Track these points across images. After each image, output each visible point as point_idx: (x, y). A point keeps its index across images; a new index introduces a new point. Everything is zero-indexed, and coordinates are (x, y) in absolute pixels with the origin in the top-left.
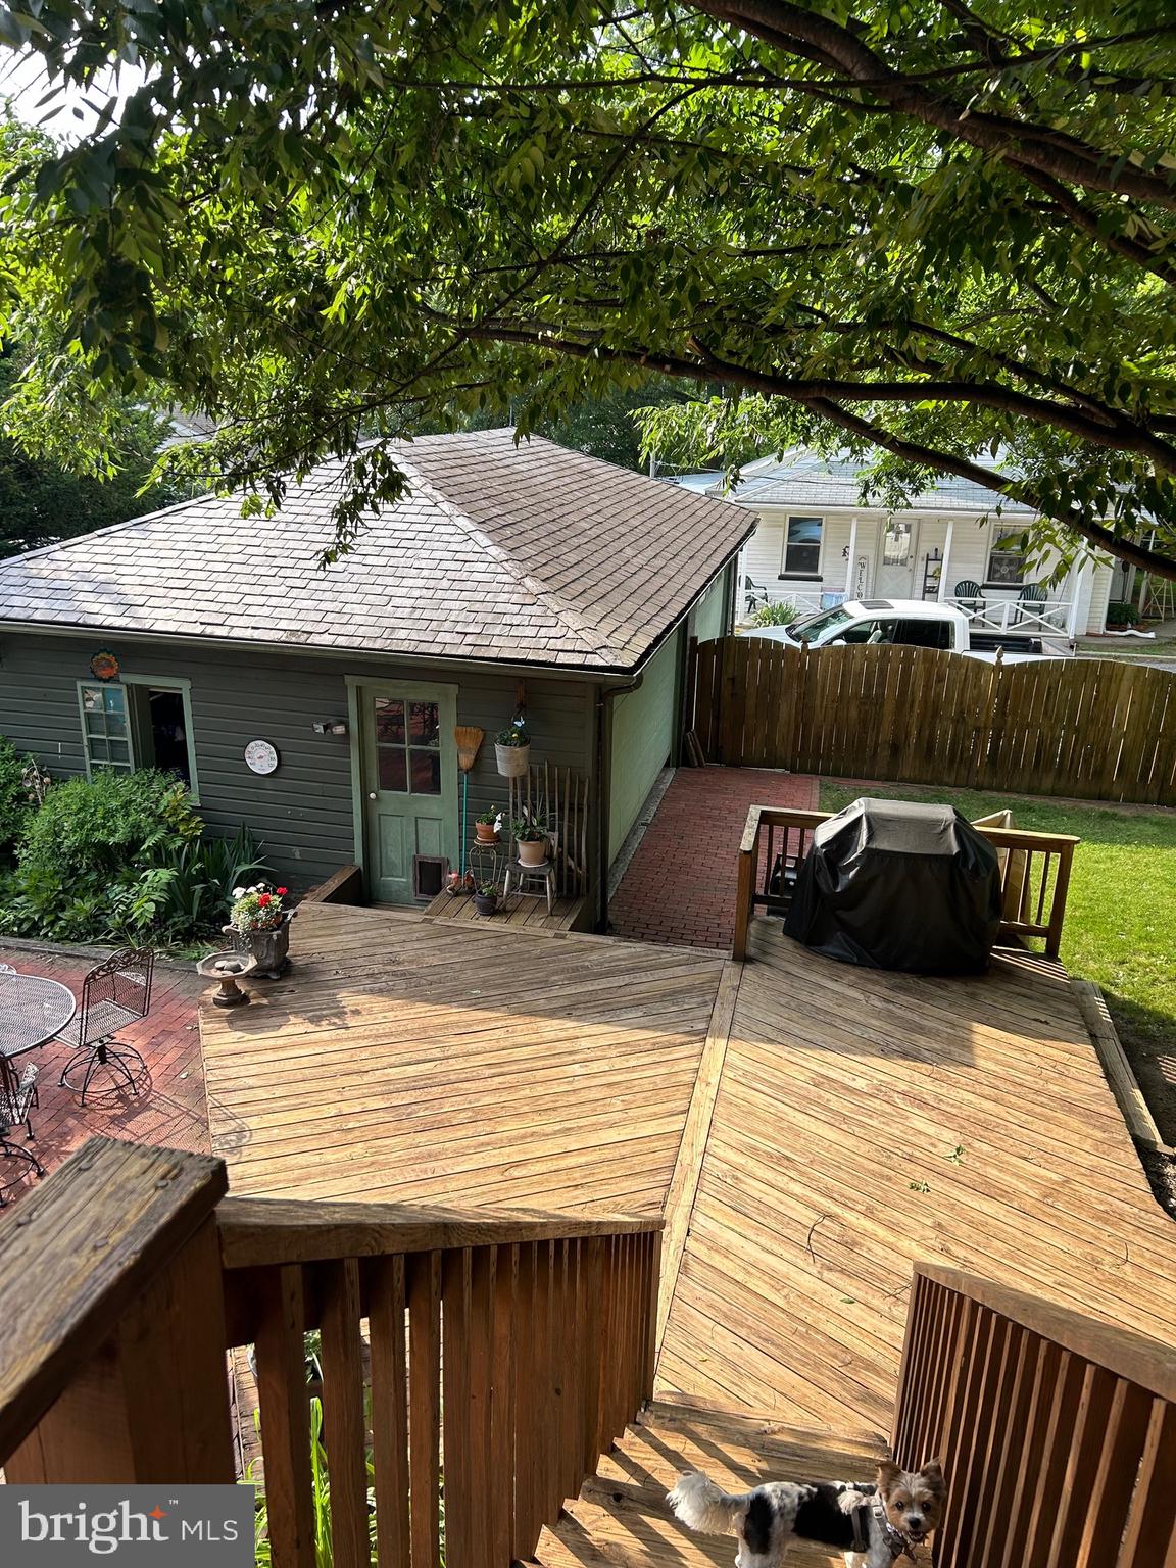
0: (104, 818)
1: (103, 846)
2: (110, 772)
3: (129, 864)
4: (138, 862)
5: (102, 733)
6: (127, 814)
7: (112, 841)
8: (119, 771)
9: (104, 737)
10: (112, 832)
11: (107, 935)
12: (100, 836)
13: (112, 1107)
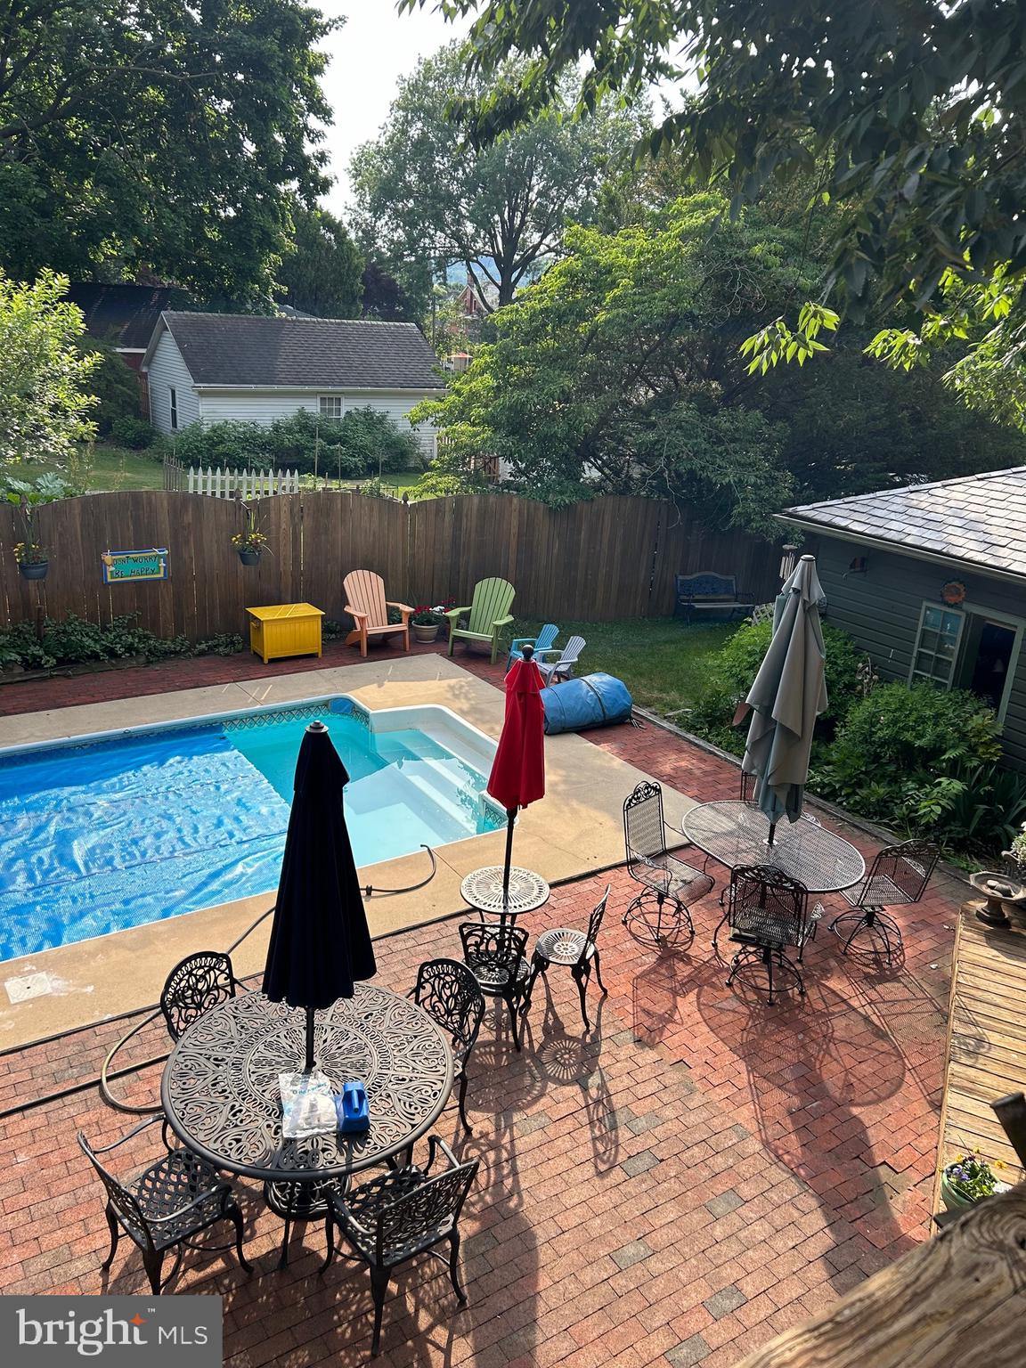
0: (915, 721)
1: (908, 746)
2: (931, 684)
3: (926, 768)
4: (934, 768)
5: (932, 650)
6: (936, 725)
7: (918, 743)
8: (939, 685)
9: (933, 653)
10: (920, 736)
11: (892, 820)
12: (908, 736)
13: (867, 966)
